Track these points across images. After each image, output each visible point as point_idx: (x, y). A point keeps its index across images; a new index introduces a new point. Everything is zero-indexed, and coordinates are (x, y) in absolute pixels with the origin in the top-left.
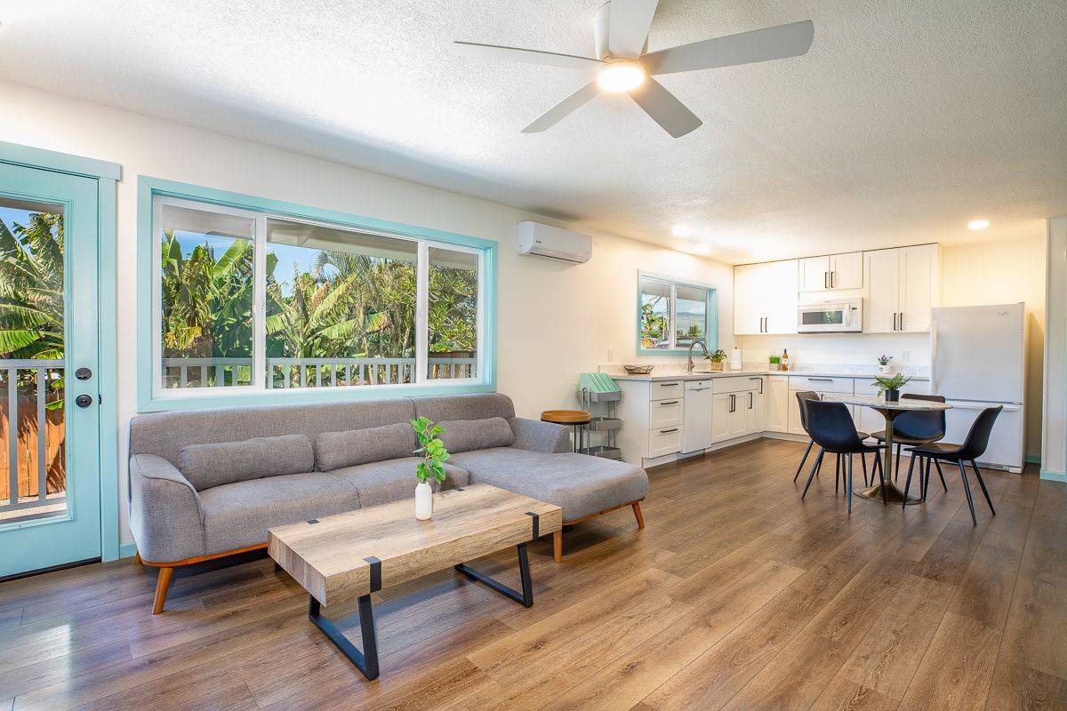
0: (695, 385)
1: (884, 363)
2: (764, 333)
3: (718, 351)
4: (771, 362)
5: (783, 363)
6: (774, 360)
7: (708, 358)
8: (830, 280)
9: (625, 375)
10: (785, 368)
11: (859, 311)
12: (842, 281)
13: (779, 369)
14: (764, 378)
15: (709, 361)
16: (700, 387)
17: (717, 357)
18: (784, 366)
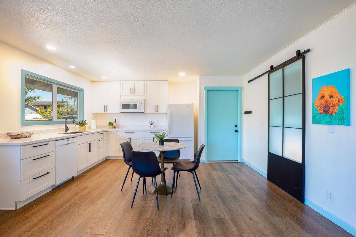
0: (65, 142)
1: (151, 124)
2: (106, 112)
3: (83, 121)
4: (109, 125)
5: (115, 125)
6: (111, 124)
7: (77, 124)
8: (132, 91)
9: (8, 141)
10: (115, 127)
11: (143, 104)
12: (137, 92)
13: (113, 128)
14: (106, 133)
15: (78, 126)
16: (68, 142)
17: (83, 124)
18: (115, 126)
